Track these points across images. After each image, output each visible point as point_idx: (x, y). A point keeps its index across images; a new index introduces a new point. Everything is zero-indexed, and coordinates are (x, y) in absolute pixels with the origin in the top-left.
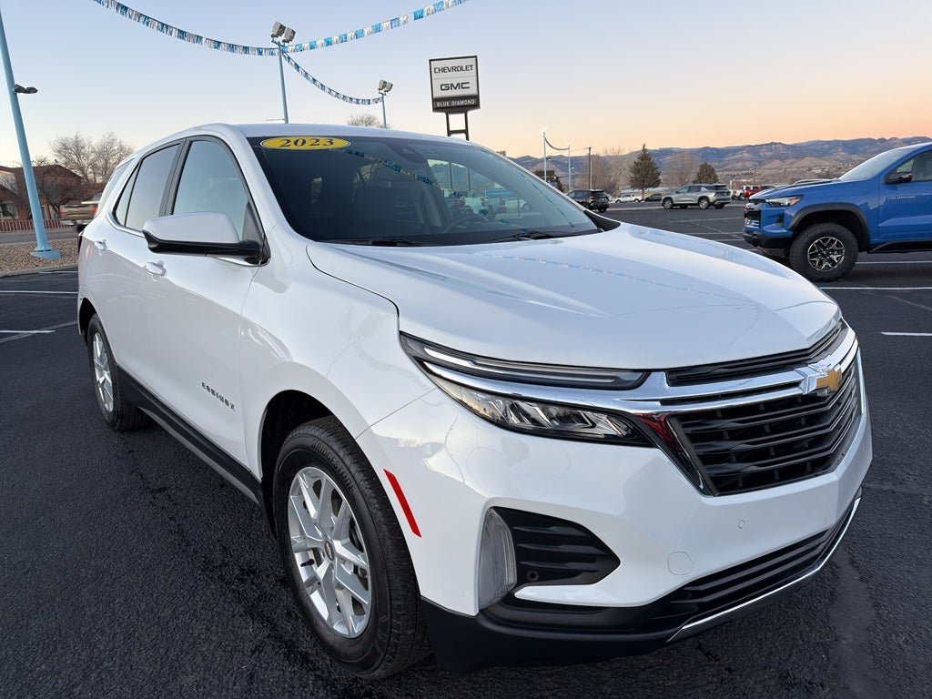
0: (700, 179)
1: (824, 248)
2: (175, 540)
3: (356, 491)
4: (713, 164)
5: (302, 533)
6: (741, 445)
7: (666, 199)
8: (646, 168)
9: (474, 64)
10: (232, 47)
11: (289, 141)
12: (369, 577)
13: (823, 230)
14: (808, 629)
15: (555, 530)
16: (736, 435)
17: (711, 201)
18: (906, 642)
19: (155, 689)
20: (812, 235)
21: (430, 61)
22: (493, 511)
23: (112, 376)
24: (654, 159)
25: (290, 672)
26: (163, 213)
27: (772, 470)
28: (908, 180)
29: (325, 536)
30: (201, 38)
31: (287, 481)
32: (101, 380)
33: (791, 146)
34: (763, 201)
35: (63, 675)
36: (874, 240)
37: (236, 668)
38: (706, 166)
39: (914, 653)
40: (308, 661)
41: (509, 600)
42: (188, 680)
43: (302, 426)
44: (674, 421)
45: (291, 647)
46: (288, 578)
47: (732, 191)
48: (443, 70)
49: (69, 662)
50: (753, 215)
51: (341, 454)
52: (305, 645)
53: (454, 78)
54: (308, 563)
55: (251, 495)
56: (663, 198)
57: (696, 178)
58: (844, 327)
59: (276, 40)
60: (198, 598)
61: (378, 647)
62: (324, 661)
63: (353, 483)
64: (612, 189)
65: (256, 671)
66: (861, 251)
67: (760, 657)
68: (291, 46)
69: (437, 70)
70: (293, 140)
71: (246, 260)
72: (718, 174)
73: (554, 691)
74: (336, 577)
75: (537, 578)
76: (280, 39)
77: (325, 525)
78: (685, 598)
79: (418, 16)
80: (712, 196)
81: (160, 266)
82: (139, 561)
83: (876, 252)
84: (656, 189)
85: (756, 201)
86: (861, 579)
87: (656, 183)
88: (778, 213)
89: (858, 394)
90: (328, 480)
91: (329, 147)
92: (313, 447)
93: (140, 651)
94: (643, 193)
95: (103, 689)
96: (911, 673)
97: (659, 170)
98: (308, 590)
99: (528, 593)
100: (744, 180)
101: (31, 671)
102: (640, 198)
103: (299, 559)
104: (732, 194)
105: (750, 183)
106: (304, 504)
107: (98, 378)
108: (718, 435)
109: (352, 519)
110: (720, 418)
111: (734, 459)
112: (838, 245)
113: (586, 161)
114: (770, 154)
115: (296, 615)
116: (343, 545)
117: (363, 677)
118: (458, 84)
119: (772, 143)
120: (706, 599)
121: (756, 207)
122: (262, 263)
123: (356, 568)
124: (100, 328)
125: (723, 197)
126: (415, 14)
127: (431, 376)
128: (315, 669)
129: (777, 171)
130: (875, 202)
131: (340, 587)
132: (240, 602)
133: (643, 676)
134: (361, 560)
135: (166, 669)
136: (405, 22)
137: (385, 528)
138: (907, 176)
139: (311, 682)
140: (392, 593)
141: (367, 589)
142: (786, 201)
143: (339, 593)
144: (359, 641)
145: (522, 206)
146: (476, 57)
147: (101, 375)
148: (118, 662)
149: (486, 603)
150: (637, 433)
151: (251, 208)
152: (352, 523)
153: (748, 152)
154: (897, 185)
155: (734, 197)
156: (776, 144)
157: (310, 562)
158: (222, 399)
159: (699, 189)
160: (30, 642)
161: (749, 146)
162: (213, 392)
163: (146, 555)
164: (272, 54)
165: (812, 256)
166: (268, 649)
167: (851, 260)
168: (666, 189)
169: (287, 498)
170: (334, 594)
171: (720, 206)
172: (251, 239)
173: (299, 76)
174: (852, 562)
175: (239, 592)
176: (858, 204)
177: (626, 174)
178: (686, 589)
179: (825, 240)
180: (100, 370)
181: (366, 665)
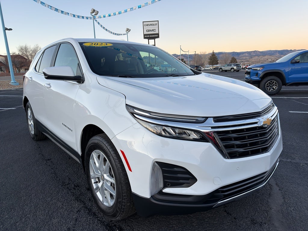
0: (231, 62)
1: (271, 84)
2: (53, 176)
3: (111, 157)
4: (236, 57)
5: (94, 172)
6: (238, 142)
7: (220, 68)
8: (214, 58)
9: (157, 23)
10: (78, 17)
11: (92, 44)
12: (115, 186)
13: (271, 78)
14: (261, 205)
15: (176, 169)
16: (236, 139)
17: (235, 69)
18: (293, 210)
19: (44, 224)
20: (267, 80)
21: (143, 22)
22: (155, 163)
23: (34, 122)
24: (216, 55)
25: (89, 219)
26: (51, 66)
27: (248, 151)
28: (298, 62)
29: (101, 173)
30: (69, 13)
31: (89, 155)
32: (30, 124)
33: (261, 52)
34: (251, 69)
35: (13, 219)
36: (287, 82)
37: (71, 217)
38: (234, 58)
39: (296, 213)
40: (95, 215)
41: (161, 193)
42: (55, 221)
43: (94, 137)
44: (216, 134)
45: (90, 210)
46: (90, 188)
47: (242, 66)
48: (147, 25)
49: (15, 215)
50: (248, 73)
51: (107, 145)
52: (95, 209)
53: (151, 28)
54: (96, 182)
55: (78, 160)
56: (219, 68)
57: (230, 62)
58: (273, 106)
59: (92, 14)
60: (60, 194)
61: (118, 209)
62: (101, 215)
63: (110, 155)
64: (203, 65)
65: (78, 218)
66: (283, 85)
67: (245, 214)
68: (97, 16)
69: (145, 25)
70: (94, 43)
71: (77, 82)
72: (238, 61)
73: (177, 225)
74: (105, 186)
75: (170, 185)
76: (93, 14)
77: (101, 169)
78: (219, 193)
79: (140, 7)
80: (235, 68)
81: (49, 84)
82: (41, 183)
83: (288, 86)
84: (217, 65)
85: (249, 69)
86: (279, 190)
87: (217, 64)
88: (256, 72)
89: (278, 128)
90: (102, 154)
91: (106, 46)
92: (97, 143)
93: (39, 211)
94: (213, 67)
95: (26, 223)
96: (294, 219)
97: (218, 59)
98: (96, 191)
99: (167, 190)
100: (246, 63)
101: (3, 218)
102: (212, 68)
103: (93, 181)
104: (242, 67)
105: (248, 64)
106: (95, 162)
107: (29, 123)
108: (230, 139)
109: (110, 167)
110: (231, 133)
111: (235, 147)
112: (276, 83)
113: (194, 56)
114: (254, 54)
115: (92, 200)
116: (107, 176)
117: (113, 220)
118: (152, 30)
119: (255, 51)
120: (226, 193)
121: (249, 71)
122: (82, 83)
123: (111, 183)
124: (30, 106)
125: (239, 68)
126: (138, 7)
127: (136, 119)
128: (97, 218)
129: (257, 60)
130: (287, 69)
131: (106, 190)
132: (74, 196)
133: (206, 220)
134: (113, 181)
135: (48, 217)
136: (135, 9)
137: (120, 169)
138: (298, 61)
139: (96, 222)
140: (123, 191)
141: (115, 190)
142: (259, 69)
143: (106, 192)
144: (112, 208)
145: (173, 70)
146: (158, 21)
147: (30, 122)
148: (32, 215)
149: (153, 194)
150: (203, 138)
151: (79, 65)
152: (110, 168)
153: (247, 54)
154: (295, 64)
155: (242, 68)
156: (256, 51)
157: (97, 182)
158: (68, 128)
159: (231, 65)
160: (3, 208)
161: (248, 52)
162: (66, 126)
163: (43, 180)
164: (91, 19)
165: (267, 87)
166: (82, 211)
167: (280, 88)
168: (220, 65)
169: (89, 160)
170: (104, 192)
171: (238, 71)
172: (79, 75)
173: (99, 26)
174: (277, 184)
175: (73, 193)
176: (282, 70)
177: (207, 60)
178: (219, 190)
179: (271, 82)
180: (30, 120)
181: (114, 216)
